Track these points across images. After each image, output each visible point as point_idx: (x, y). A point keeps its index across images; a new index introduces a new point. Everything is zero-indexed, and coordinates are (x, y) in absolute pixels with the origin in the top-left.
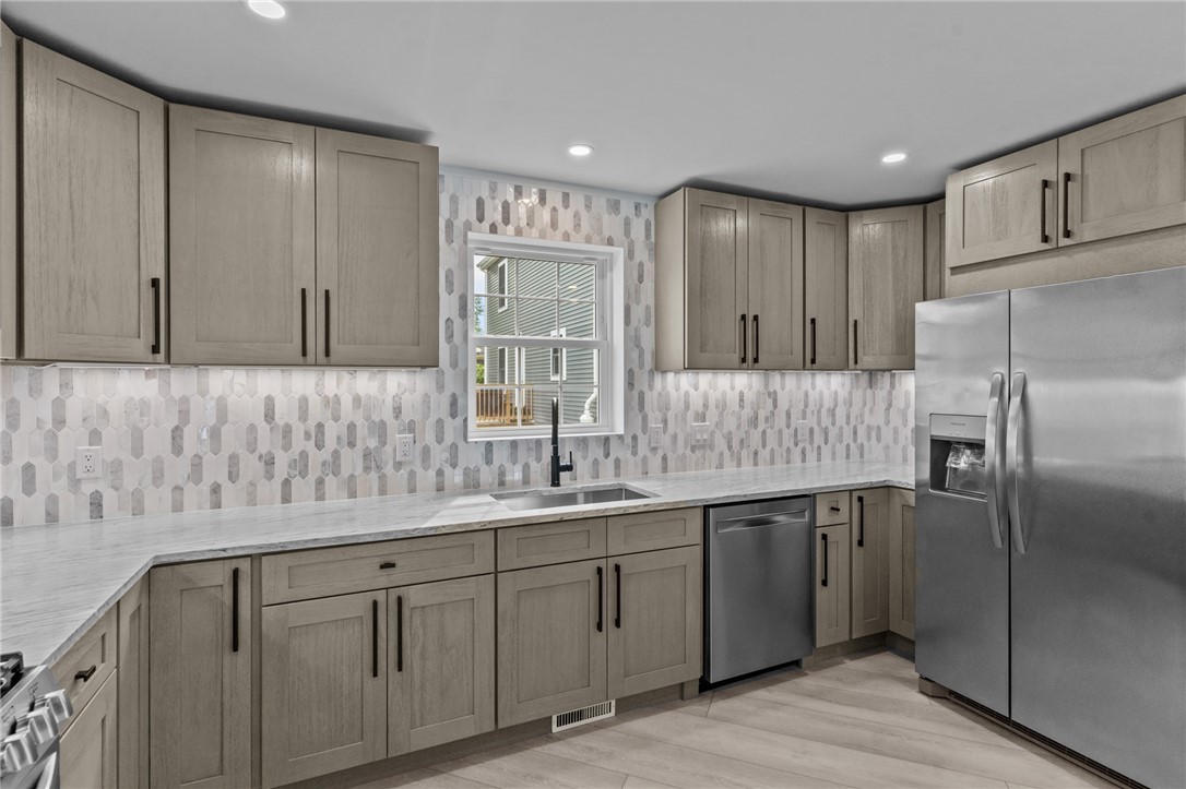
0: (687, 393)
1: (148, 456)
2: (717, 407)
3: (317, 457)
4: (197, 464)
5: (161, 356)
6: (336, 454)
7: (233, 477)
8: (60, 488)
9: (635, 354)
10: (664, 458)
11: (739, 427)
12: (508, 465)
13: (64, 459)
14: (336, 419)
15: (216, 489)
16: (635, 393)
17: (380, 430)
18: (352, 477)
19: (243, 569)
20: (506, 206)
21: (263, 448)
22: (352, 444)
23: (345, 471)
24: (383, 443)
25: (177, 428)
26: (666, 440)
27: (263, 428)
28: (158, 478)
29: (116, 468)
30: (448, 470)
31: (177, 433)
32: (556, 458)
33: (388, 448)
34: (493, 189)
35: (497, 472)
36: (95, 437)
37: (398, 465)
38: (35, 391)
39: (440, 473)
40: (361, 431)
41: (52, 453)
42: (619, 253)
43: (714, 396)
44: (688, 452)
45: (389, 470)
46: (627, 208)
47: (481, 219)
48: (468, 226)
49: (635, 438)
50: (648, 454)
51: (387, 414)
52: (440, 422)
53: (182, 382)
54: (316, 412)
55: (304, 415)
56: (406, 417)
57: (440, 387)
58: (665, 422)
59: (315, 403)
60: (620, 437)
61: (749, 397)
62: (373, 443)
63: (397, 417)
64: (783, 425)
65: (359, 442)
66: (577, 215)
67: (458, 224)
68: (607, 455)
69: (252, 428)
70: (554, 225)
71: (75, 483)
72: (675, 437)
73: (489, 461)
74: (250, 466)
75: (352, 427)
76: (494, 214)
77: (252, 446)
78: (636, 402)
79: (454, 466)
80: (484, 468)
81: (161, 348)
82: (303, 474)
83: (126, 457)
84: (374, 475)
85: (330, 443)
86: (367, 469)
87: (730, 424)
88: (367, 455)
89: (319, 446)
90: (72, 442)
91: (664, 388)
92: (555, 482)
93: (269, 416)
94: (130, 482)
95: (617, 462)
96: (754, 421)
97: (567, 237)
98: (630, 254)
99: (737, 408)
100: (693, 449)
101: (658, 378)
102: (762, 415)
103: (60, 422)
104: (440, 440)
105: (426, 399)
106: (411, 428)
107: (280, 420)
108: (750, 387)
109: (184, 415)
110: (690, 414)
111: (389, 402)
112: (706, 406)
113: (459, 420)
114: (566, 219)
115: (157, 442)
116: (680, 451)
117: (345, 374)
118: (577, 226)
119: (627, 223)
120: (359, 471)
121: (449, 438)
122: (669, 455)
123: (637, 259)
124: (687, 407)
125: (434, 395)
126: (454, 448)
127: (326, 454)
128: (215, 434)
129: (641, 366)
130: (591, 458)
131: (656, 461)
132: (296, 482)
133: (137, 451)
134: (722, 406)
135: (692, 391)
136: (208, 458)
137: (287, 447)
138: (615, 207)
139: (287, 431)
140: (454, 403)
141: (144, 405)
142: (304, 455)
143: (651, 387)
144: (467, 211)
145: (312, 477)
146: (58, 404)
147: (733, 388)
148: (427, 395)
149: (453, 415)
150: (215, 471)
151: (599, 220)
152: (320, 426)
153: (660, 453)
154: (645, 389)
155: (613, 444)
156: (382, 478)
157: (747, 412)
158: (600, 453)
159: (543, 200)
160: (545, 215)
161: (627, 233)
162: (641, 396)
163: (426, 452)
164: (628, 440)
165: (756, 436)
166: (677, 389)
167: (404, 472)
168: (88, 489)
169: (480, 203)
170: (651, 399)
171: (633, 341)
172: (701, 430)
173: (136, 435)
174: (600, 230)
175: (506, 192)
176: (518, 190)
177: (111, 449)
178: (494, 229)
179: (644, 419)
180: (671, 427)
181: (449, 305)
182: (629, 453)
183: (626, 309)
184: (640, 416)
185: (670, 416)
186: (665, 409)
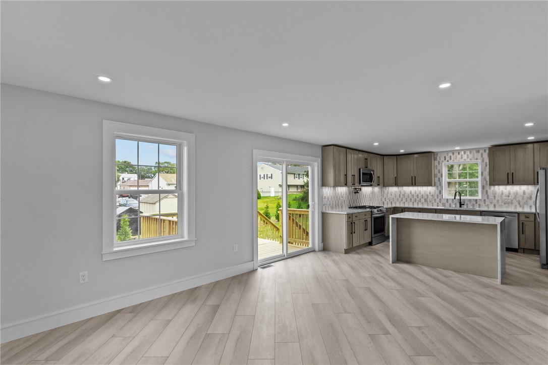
0: (502, 191)
2: (514, 194)
3: (418, 199)
4: (402, 199)
6: (420, 199)
7: (406, 201)
9: (485, 182)
10: (495, 205)
11: (523, 199)
12: (452, 203)
14: (420, 194)
15: (404, 203)
16: (485, 190)
17: (427, 196)
20: (450, 157)
21: (410, 197)
22: (423, 198)
23: (422, 202)
26: (495, 201)
27: (410, 195)
28: (398, 200)
29: (393, 199)
30: (439, 203)
31: (400, 195)
32: (460, 203)
33: (428, 199)
34: (448, 154)
35: (449, 204)
36: (391, 195)
37: (430, 201)
38: (386, 189)
39: (438, 203)
40: (424, 196)
41: (387, 196)
42: (480, 161)
43: (512, 191)
44: (503, 204)
45: (429, 202)
46: (481, 151)
47: (445, 160)
48: (443, 161)
49: (485, 200)
50: (489, 203)
51: (428, 193)
52: (438, 195)
53: (400, 189)
54: (417, 193)
55: (415, 193)
56: (432, 194)
57: (438, 189)
58: (495, 197)
59: (417, 191)
60: (480, 200)
62: (426, 198)
63: (430, 194)
66: (468, 155)
67: (441, 161)
68: (476, 203)
69: (409, 195)
70: (462, 158)
71: (389, 200)
72: (498, 201)
73: (447, 202)
74: (409, 200)
76: (447, 158)
77: (409, 197)
79: (440, 202)
80: (446, 203)
81: (396, 184)
82: (416, 201)
84: (426, 202)
87: (520, 198)
88: (425, 199)
89: (418, 198)
90: (389, 195)
91: (494, 189)
92: (460, 207)
93: (411, 193)
94: (395, 201)
95: (480, 205)
97: (465, 160)
98: (483, 161)
99: (522, 194)
100: (505, 204)
103: (388, 193)
104: (438, 198)
105: (435, 191)
106: (432, 195)
108: (528, 189)
109: (401, 193)
110: (504, 196)
112: (510, 194)
114: (465, 157)
115: (398, 196)
116: (500, 204)
118: (468, 157)
119: (482, 154)
121: (439, 198)
122: (496, 204)
123: (485, 161)
124: (502, 194)
126: (440, 199)
127: (419, 199)
128: (404, 195)
129: (486, 184)
130: (472, 203)
131: (491, 206)
132: (415, 202)
133: (396, 197)
134: (516, 194)
135: (504, 190)
136: (403, 198)
137: (413, 197)
138: (478, 151)
139: (413, 195)
140: (440, 191)
141: (396, 192)
142: (416, 199)
143: (490, 189)
144: (443, 159)
145: (417, 202)
147: (520, 189)
149: (440, 194)
150: (404, 200)
151: (474, 155)
152: (418, 195)
153: (493, 204)
154: (488, 189)
155: (478, 201)
156: (428, 203)
157: (527, 196)
158: (475, 203)
159: (458, 154)
160: (460, 156)
161: (482, 156)
162: (487, 191)
163: (435, 200)
164: (483, 200)
166: (499, 189)
169: (445, 157)
170: (490, 192)
171: (484, 179)
172: (508, 199)
173: (396, 195)
174: (474, 157)
175: (451, 154)
176: (453, 154)
177: (393, 196)
178: (448, 161)
179: (488, 197)
180: (497, 198)
181: (439, 175)
182: (483, 203)
183: (482, 173)
184: (486, 195)
185: (497, 196)
186: (495, 194)
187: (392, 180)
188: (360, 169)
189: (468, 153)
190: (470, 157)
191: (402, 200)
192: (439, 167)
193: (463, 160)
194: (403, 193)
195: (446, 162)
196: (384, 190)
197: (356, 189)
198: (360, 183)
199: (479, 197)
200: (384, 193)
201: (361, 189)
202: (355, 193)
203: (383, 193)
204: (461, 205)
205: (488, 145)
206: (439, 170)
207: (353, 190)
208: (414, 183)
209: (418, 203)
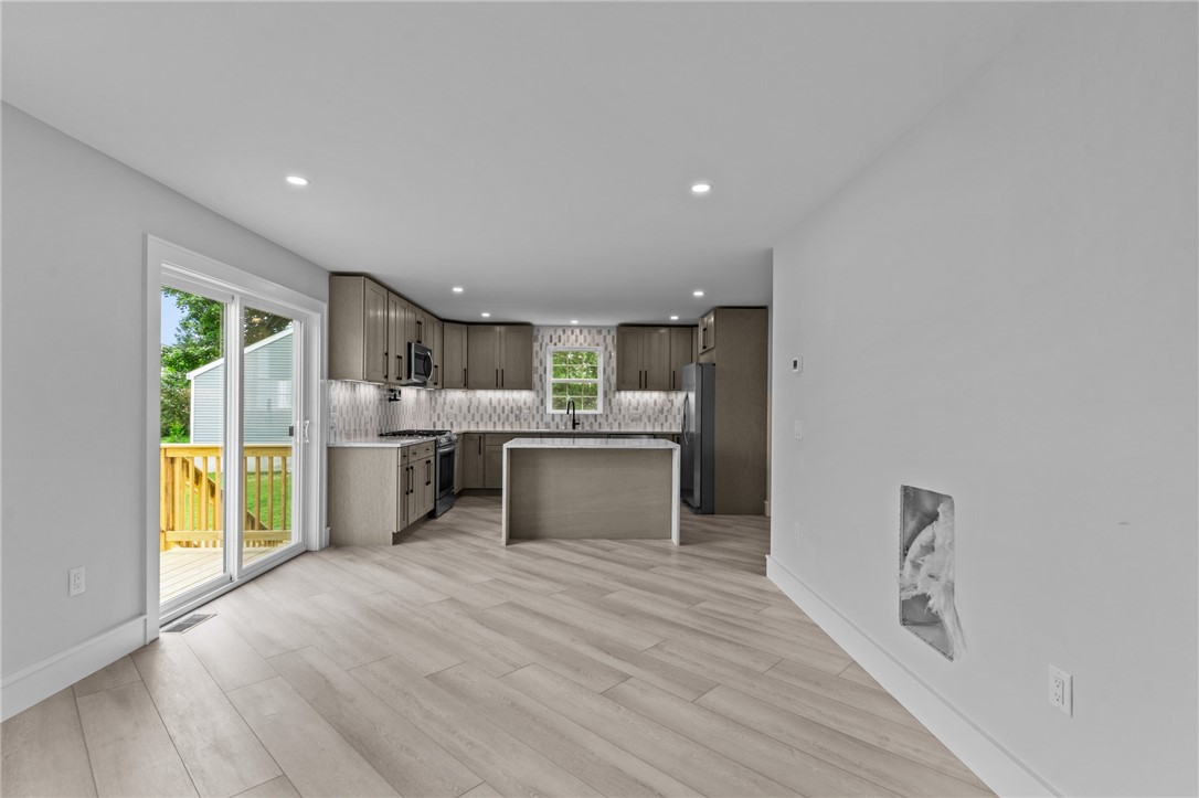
0: (629, 400)
1: (463, 413)
2: (643, 405)
4: (473, 416)
6: (508, 416)
7: (481, 420)
8: (445, 419)
9: (609, 385)
12: (560, 422)
14: (507, 405)
15: (477, 423)
16: (608, 399)
17: (520, 409)
18: (512, 422)
19: (482, 436)
20: (560, 337)
21: (489, 412)
22: (512, 413)
23: (510, 420)
24: (521, 413)
25: (469, 406)
26: (620, 417)
27: (489, 407)
28: (465, 419)
29: (456, 416)
30: (540, 422)
31: (469, 408)
32: (574, 420)
33: (522, 415)
34: (555, 332)
35: (556, 424)
36: (452, 408)
37: (525, 419)
39: (537, 422)
40: (515, 409)
41: (443, 411)
42: (601, 348)
43: (642, 401)
44: (630, 421)
45: (522, 420)
46: (604, 332)
47: (551, 342)
48: (547, 344)
49: (607, 415)
50: (613, 421)
51: (522, 404)
52: (538, 407)
53: (470, 394)
54: (502, 403)
55: (499, 403)
56: (528, 405)
57: (538, 396)
58: (620, 410)
59: (502, 399)
60: (601, 415)
61: (659, 401)
62: (518, 412)
63: (525, 405)
64: (677, 413)
65: (514, 412)
66: (585, 337)
67: (544, 344)
68: (596, 421)
69: (486, 407)
70: (576, 341)
71: (448, 419)
72: (624, 416)
73: (553, 420)
74: (486, 417)
75: (512, 407)
76: (555, 340)
77: (486, 412)
78: (608, 402)
79: (542, 420)
80: (552, 423)
81: (467, 385)
83: (458, 413)
85: (506, 412)
86: (516, 420)
87: (650, 412)
88: (516, 416)
90: (447, 408)
91: (620, 397)
92: (574, 428)
93: (491, 403)
95: (600, 424)
96: (662, 411)
97: (581, 344)
98: (606, 349)
99: (653, 406)
100: (632, 419)
101: (617, 394)
102: (665, 409)
103: (445, 404)
104: (538, 413)
105: (533, 399)
106: (529, 408)
107: (493, 405)
109: (471, 403)
110: (631, 408)
111: (522, 400)
112: (638, 404)
113: (544, 406)
114: (581, 338)
115: (465, 410)
116: (626, 420)
117: (510, 392)
118: (585, 341)
119: (605, 337)
120: (514, 421)
121: (540, 412)
122: (622, 422)
123: (609, 350)
124: (630, 405)
125: (536, 399)
126: (542, 416)
128: (478, 407)
129: (610, 389)
130: (589, 421)
131: (616, 425)
132: (497, 422)
133: (461, 412)
134: (646, 405)
135: (633, 399)
136: (476, 414)
137: (495, 412)
138: (600, 332)
139: (495, 408)
140: (542, 401)
141: (462, 400)
143: (615, 397)
144: (547, 339)
145: (501, 420)
147: (652, 398)
149: (542, 405)
151: (593, 337)
152: (503, 407)
153: (618, 421)
154: (612, 397)
155: (598, 417)
156: (520, 422)
157: (658, 407)
158: (593, 420)
159: (572, 333)
160: (574, 337)
161: (605, 341)
162: (610, 400)
163: (533, 416)
164: (604, 416)
165: (662, 417)
166: (626, 397)
167: (527, 422)
169: (551, 337)
170: (614, 401)
171: (607, 380)
172: (636, 414)
173: (460, 408)
174: (593, 341)
175: (560, 332)
176: (564, 331)
177: (455, 410)
178: (555, 344)
179: (611, 409)
180: (623, 412)
181: (541, 370)
182: (605, 420)
183: (604, 369)
185: (622, 408)
186: (620, 405)
187: (458, 376)
188: (409, 345)
189: (585, 332)
190: (589, 340)
192: (541, 355)
194: (475, 403)
195: (551, 347)
196: (437, 396)
197: (392, 391)
198: (409, 377)
199: (600, 410)
200: (436, 403)
202: (390, 400)
203: (433, 403)
204: (575, 424)
205: (615, 322)
206: (541, 361)
207: (386, 392)
208: (500, 384)
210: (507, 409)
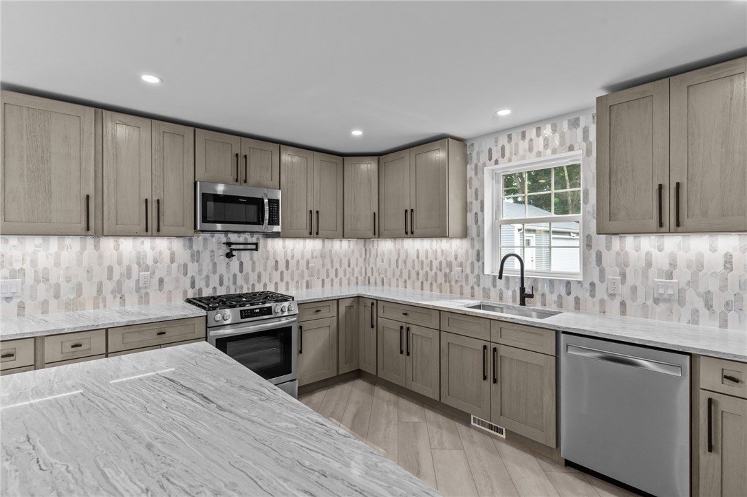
0: (648, 254)
1: (392, 268)
2: (688, 266)
3: (431, 274)
4: (401, 272)
5: (377, 236)
7: (409, 278)
8: (377, 275)
9: (594, 223)
10: (623, 304)
11: (723, 288)
12: (504, 290)
13: (378, 267)
14: (436, 259)
15: (405, 282)
16: (593, 252)
17: (449, 265)
18: (441, 283)
20: (503, 148)
21: (416, 269)
22: (441, 270)
23: (439, 281)
24: (451, 271)
25: (397, 260)
26: (624, 290)
27: (416, 260)
28: (394, 275)
29: (386, 270)
30: (476, 287)
32: (522, 289)
33: (453, 273)
34: (496, 141)
35: (498, 292)
36: (383, 261)
37: (456, 281)
38: (373, 246)
39: (472, 288)
40: (444, 265)
41: (376, 265)
42: (579, 154)
43: (682, 258)
44: (650, 302)
45: (453, 283)
46: (583, 122)
47: (490, 159)
48: (484, 165)
49: (592, 284)
50: (606, 298)
51: (452, 258)
52: (472, 263)
54: (430, 256)
56: (459, 259)
57: (473, 246)
58: (623, 275)
59: (430, 251)
60: (579, 282)
62: (447, 271)
63: (456, 260)
65: (443, 270)
66: (546, 140)
67: (480, 164)
68: (569, 294)
69: (414, 261)
70: (531, 149)
71: (379, 274)
72: (634, 289)
73: (494, 286)
74: (413, 275)
75: (441, 263)
76: (496, 155)
77: (414, 268)
78: (593, 259)
79: (479, 285)
80: (492, 289)
82: (427, 280)
83: (388, 267)
84: (448, 284)
85: (434, 269)
86: (446, 281)
87: (710, 284)
88: (446, 275)
89: (431, 270)
90: (379, 261)
91: (622, 248)
92: (522, 303)
93: (418, 257)
94: (388, 276)
95: (577, 300)
97: (539, 154)
99: (720, 268)
100: (656, 301)
101: (616, 241)
103: (377, 256)
104: (472, 272)
105: (467, 252)
106: (461, 265)
107: (420, 259)
109: (399, 255)
110: (652, 271)
111: (453, 254)
112: (673, 265)
113: (481, 263)
114: (539, 144)
115: (394, 264)
116: (640, 300)
118: (546, 146)
119: (586, 131)
120: (443, 282)
121: (476, 272)
122: (628, 302)
124: (649, 264)
125: (470, 250)
126: (478, 276)
127: (433, 273)
128: (405, 262)
130: (556, 293)
131: (615, 306)
132: (424, 283)
133: (390, 266)
134: (698, 267)
135: (655, 252)
136: (404, 270)
137: (422, 269)
138: (574, 123)
139: (422, 263)
140: (478, 255)
141: (391, 252)
142: (427, 273)
143: (608, 248)
144: (484, 157)
145: (429, 282)
146: (377, 250)
147: (713, 250)
148: (467, 250)
149: (478, 260)
150: (405, 276)
151: (563, 136)
152: (431, 261)
153: (618, 299)
154: (603, 249)
155: (573, 287)
156: (451, 286)
158: (563, 291)
159: (523, 137)
160: (526, 144)
161: (584, 138)
162: (599, 254)
163: (467, 276)
164: (587, 285)
166: (638, 249)
167: (459, 284)
168: (381, 276)
169: (490, 151)
170: (607, 258)
171: (591, 214)
172: (666, 286)
173: (390, 260)
174: (562, 143)
175: (503, 140)
176: (510, 137)
177: (385, 265)
178: (496, 162)
179: (602, 272)
180: (630, 280)
182: (588, 294)
183: (585, 194)
184: (597, 269)
185: (629, 272)
186: (623, 265)
189: (547, 131)
191: (401, 276)
192: (476, 183)
193: (534, 153)
194: (403, 256)
195: (491, 167)
200: (370, 254)
201: (256, 244)
204: (524, 297)
205: (595, 88)
206: (476, 191)
207: (215, 247)
208: (409, 230)
209: (431, 284)
210: (435, 264)
